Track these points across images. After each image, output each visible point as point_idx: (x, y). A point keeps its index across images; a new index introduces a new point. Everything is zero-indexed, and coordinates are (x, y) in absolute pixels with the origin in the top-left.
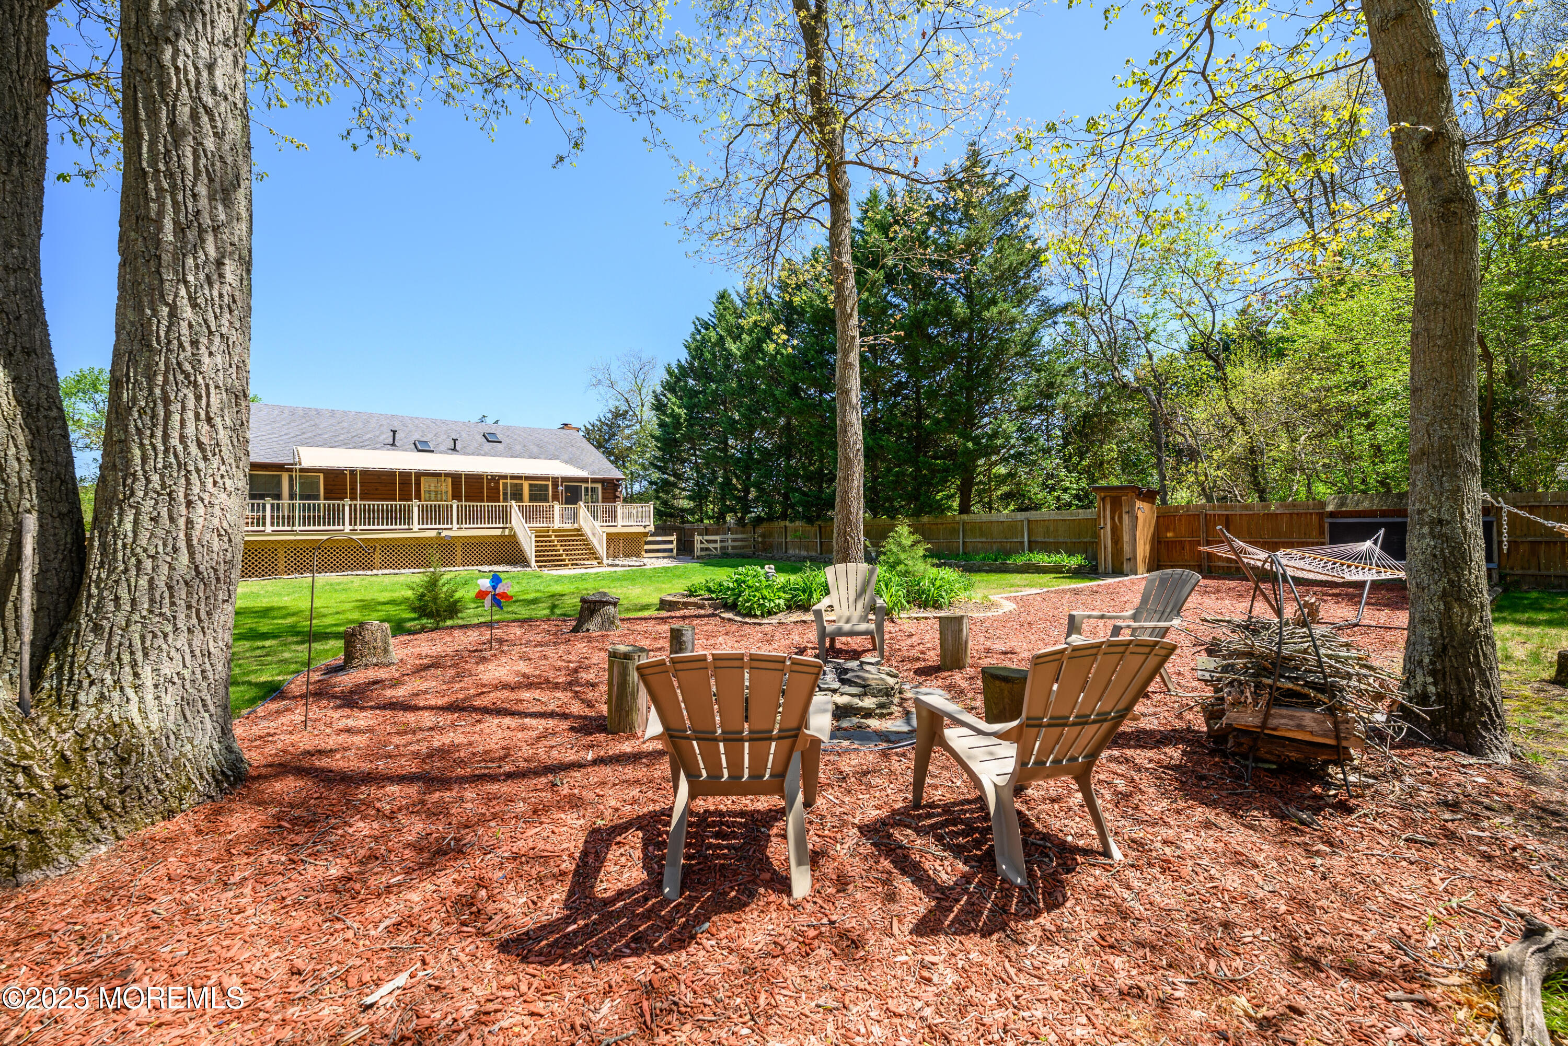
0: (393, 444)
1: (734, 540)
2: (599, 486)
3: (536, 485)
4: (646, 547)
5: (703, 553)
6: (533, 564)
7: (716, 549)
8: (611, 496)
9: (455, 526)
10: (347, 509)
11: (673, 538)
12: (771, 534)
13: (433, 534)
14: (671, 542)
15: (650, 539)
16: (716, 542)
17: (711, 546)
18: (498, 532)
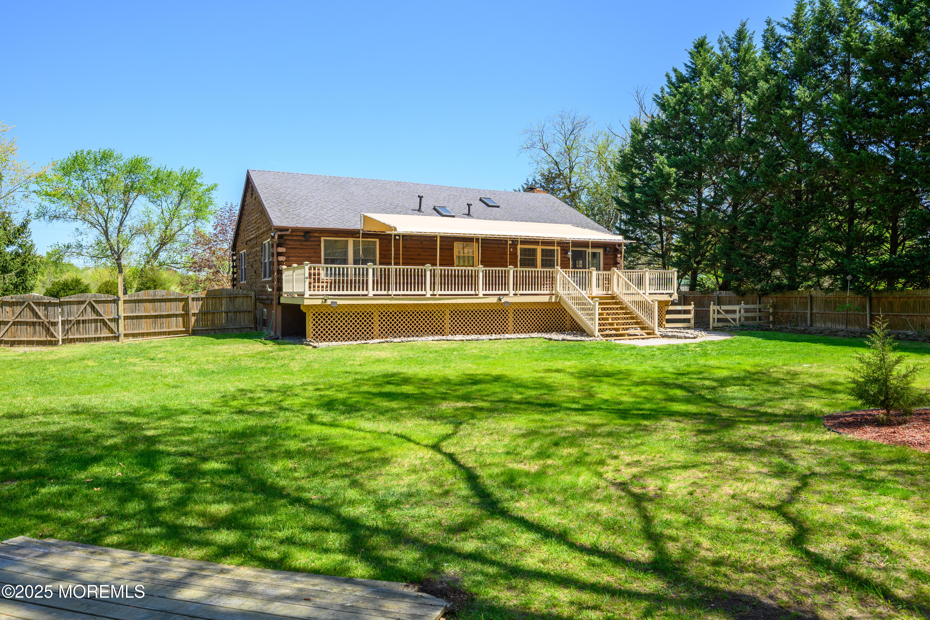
0: (419, 210)
1: (746, 311)
2: (601, 251)
3: (547, 250)
4: (668, 317)
5: (720, 325)
6: (597, 333)
7: (734, 320)
8: (611, 262)
9: (512, 292)
10: (428, 273)
11: (691, 307)
12: (786, 305)
13: (494, 300)
14: (687, 312)
15: (671, 308)
16: (734, 312)
17: (729, 316)
18: (546, 299)
